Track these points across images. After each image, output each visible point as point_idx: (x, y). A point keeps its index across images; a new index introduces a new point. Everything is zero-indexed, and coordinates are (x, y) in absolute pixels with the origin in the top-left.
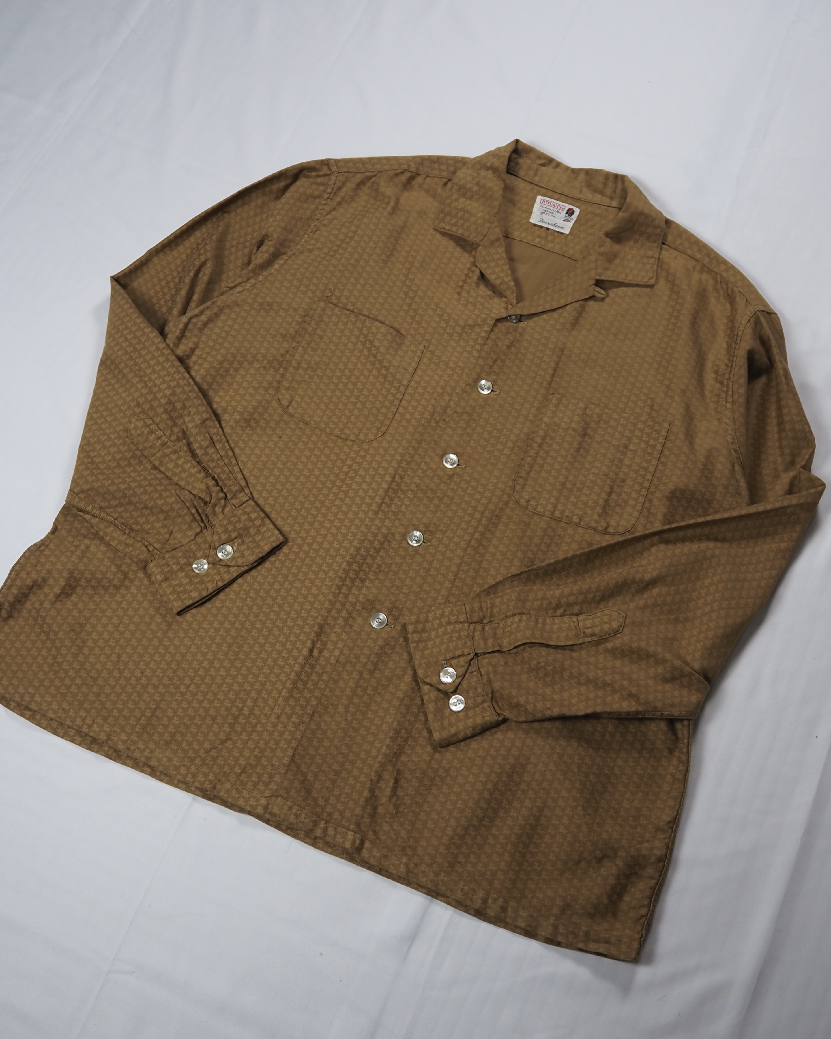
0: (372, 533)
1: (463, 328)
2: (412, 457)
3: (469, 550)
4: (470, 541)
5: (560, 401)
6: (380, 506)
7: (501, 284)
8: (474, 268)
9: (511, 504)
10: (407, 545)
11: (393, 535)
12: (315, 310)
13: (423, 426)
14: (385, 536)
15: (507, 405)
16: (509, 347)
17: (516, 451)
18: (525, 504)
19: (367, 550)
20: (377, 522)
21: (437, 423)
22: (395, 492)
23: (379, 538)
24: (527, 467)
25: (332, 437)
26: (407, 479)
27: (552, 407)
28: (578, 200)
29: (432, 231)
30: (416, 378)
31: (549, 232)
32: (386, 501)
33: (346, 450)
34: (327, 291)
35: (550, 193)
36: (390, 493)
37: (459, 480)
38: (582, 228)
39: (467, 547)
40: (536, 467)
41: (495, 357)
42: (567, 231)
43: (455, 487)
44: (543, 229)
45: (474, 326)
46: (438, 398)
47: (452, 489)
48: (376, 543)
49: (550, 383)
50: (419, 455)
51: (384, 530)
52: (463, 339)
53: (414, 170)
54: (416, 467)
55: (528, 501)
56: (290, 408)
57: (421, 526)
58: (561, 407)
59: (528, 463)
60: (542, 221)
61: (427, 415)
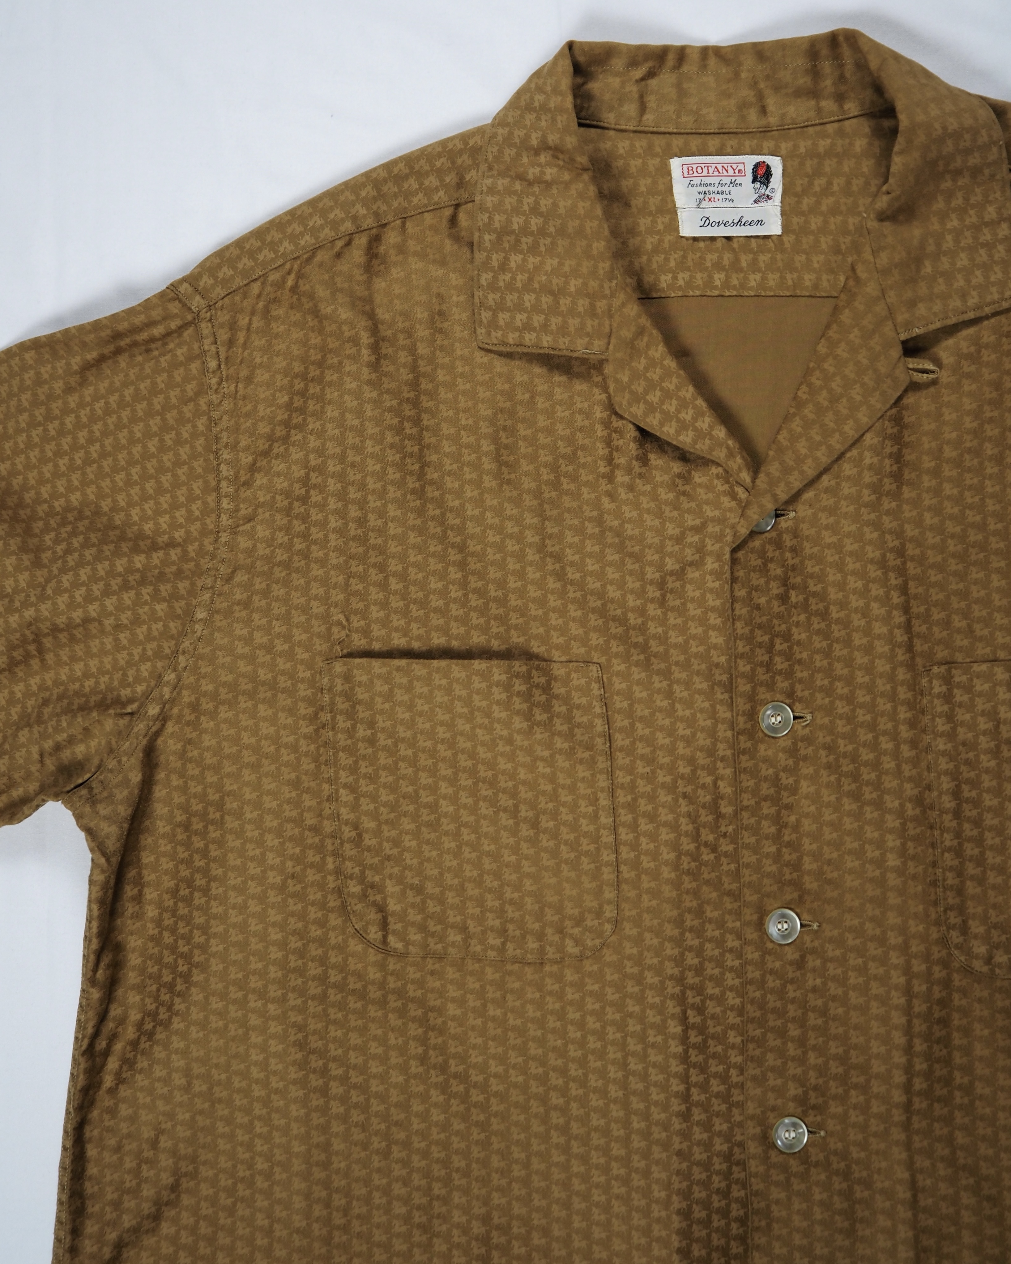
0: (699, 1164)
1: (661, 585)
2: (699, 952)
3: (917, 1123)
4: (909, 1102)
5: (947, 680)
6: (686, 1097)
7: (695, 442)
8: (617, 423)
9: (957, 980)
10: (781, 1158)
11: (741, 1145)
12: (330, 689)
13: (688, 872)
14: (728, 1157)
15: (841, 742)
16: (784, 598)
17: (911, 852)
18: (985, 969)
19: (706, 1205)
20: (698, 1134)
21: (714, 849)
22: (702, 1048)
23: (717, 1167)
24: (951, 879)
25: (509, 967)
26: (712, 1008)
27: (940, 707)
28: (765, 131)
29: (481, 358)
30: (622, 759)
31: (735, 245)
32: (694, 1079)
33: (551, 985)
34: (335, 629)
35: (695, 142)
36: (693, 1059)
37: (818, 963)
38: (807, 202)
39: (909, 1119)
40: (971, 869)
41: (766, 638)
42: (774, 227)
43: (818, 981)
44: (719, 244)
45: (683, 569)
46: (689, 789)
47: (814, 990)
48: (716, 1179)
49: (910, 648)
50: (710, 940)
51: (720, 1145)
52: (673, 609)
53: (370, 222)
54: (717, 971)
55: (989, 960)
56: (391, 939)
57: (791, 1105)
58: (960, 696)
59: (951, 869)
60: (707, 222)
61: (687, 845)
